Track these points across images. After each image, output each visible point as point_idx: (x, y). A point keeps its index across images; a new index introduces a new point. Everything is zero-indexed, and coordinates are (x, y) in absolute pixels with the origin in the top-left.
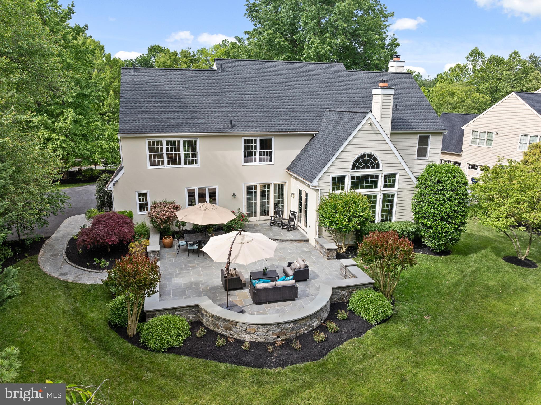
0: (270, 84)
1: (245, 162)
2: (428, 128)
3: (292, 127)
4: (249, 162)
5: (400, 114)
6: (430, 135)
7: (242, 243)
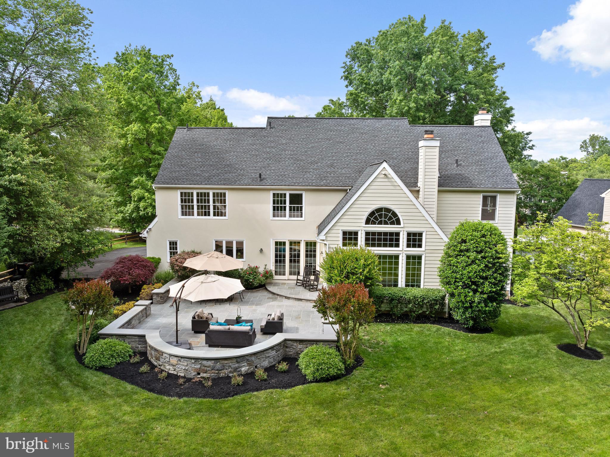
0: (317, 140)
1: (274, 216)
2: (493, 185)
3: (325, 181)
4: (278, 216)
5: (460, 170)
6: (498, 195)
7: (202, 282)
